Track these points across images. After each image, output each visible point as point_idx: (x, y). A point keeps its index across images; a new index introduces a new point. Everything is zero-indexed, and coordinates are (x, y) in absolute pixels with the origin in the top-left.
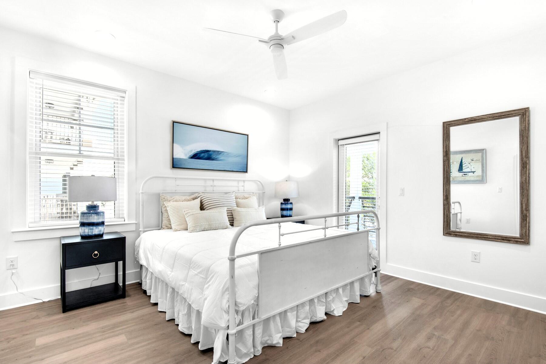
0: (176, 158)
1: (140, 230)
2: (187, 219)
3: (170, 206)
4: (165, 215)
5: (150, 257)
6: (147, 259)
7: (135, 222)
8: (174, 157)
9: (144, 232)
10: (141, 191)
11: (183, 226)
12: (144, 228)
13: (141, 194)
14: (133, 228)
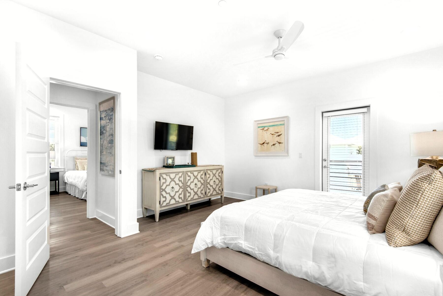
0: (82, 142)
1: (66, 171)
2: (85, 166)
3: (78, 161)
4: (76, 165)
5: (68, 179)
6: (67, 179)
7: (63, 168)
8: (81, 142)
9: (67, 171)
10: (66, 156)
11: (83, 169)
12: (67, 170)
13: (66, 157)
14: (63, 170)
